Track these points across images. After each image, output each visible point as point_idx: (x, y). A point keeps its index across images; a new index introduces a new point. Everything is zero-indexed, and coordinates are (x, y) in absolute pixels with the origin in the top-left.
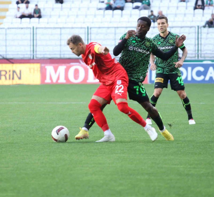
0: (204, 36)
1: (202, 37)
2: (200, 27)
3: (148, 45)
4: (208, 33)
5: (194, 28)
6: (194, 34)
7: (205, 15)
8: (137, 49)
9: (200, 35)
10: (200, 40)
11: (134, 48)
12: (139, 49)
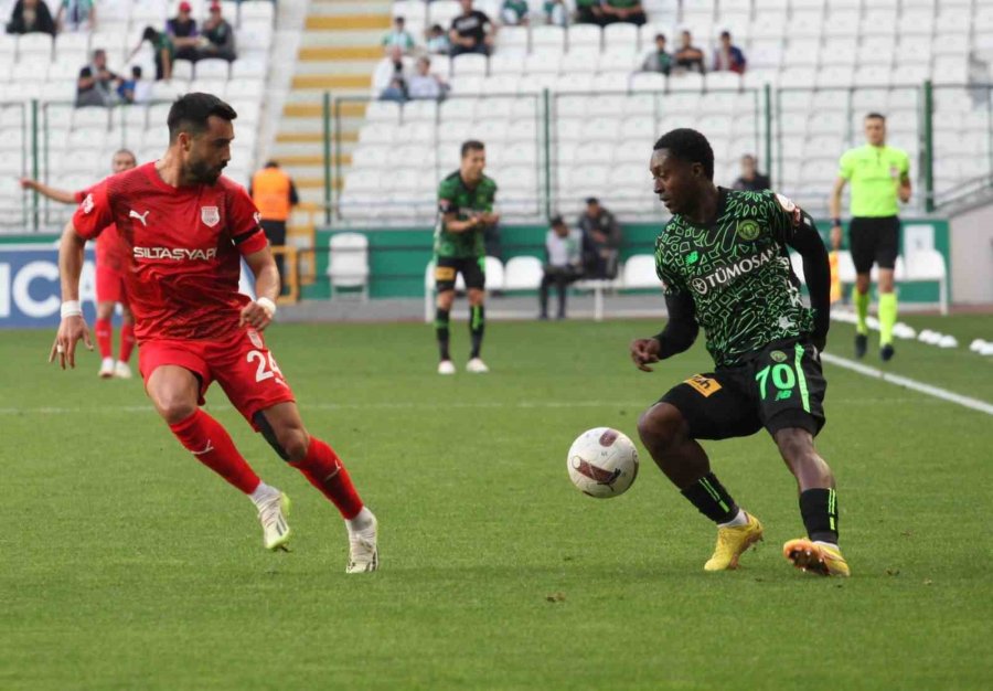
0: (58, 138)
1: (52, 142)
2: (40, 105)
3: (750, 232)
4: (73, 130)
5: (18, 109)
6: (19, 134)
7: (62, 59)
8: (720, 273)
9: (41, 136)
10: (41, 155)
11: (708, 282)
12: (728, 270)
